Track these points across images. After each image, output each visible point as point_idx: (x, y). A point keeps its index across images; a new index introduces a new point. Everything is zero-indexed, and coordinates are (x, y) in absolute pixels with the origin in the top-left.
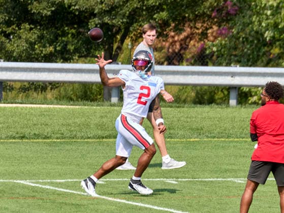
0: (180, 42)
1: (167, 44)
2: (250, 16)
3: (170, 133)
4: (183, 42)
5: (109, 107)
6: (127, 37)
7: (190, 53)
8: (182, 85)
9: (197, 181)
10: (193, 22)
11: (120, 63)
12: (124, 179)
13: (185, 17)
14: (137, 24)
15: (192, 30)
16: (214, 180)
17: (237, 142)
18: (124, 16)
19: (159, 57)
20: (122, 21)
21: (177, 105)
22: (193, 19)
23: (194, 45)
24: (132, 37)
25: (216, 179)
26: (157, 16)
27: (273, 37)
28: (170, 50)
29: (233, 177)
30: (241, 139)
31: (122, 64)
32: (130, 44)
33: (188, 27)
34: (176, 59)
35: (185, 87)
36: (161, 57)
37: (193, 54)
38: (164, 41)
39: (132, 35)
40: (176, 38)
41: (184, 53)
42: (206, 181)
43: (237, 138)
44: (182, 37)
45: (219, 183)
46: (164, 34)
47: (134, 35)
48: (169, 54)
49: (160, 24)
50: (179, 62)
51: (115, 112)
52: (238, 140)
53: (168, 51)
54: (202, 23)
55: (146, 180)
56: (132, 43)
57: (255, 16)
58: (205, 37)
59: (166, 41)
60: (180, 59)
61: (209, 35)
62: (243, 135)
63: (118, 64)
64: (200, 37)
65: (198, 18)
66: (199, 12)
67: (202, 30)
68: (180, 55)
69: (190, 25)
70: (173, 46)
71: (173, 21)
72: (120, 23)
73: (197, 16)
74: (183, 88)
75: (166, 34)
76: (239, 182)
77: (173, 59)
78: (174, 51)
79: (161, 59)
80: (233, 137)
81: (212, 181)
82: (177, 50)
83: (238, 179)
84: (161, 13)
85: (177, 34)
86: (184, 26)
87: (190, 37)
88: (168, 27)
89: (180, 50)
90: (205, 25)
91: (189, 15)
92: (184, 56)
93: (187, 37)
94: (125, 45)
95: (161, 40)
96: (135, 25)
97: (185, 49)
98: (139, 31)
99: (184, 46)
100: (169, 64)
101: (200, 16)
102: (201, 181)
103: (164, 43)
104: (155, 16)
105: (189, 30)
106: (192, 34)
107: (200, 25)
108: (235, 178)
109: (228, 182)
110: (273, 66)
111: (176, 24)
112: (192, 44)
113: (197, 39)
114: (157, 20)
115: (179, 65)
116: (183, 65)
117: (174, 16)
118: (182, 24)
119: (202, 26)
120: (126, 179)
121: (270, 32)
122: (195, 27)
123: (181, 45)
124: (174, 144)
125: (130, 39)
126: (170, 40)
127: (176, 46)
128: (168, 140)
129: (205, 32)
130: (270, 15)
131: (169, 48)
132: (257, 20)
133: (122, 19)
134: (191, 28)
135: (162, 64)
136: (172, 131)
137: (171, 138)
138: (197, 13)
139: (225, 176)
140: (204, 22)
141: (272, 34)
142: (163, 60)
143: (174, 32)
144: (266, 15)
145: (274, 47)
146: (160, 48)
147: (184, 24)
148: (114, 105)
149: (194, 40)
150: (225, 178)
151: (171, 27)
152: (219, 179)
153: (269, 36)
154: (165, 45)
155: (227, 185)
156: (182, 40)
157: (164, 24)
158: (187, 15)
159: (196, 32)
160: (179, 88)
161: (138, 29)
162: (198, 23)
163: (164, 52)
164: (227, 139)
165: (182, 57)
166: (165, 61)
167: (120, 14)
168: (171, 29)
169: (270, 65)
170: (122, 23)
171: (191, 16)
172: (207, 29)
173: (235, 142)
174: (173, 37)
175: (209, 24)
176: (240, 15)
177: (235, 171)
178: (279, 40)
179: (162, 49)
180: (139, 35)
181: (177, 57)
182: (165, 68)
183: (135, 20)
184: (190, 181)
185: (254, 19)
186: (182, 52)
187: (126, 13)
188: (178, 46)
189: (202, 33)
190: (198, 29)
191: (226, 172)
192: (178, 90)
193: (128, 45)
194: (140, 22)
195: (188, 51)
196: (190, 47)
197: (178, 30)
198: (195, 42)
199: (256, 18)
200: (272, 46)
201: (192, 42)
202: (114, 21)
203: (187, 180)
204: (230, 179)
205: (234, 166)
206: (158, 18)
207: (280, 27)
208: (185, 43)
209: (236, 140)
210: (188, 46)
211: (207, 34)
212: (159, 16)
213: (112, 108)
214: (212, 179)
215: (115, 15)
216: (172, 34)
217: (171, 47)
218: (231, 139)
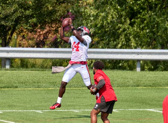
0: (43, 34)
1: (36, 36)
2: (82, 21)
3: (38, 85)
4: (45, 35)
5: (5, 71)
6: (14, 32)
7: (49, 41)
8: (45, 58)
9: (53, 111)
10: (50, 24)
11: (10, 47)
12: (13, 111)
13: (46, 21)
14: (19, 25)
15: (50, 28)
16: (62, 110)
17: (75, 89)
18: (12, 21)
19: (32, 43)
20: (11, 23)
21: (42, 70)
22: (50, 22)
23: (51, 37)
24: (17, 32)
25: (63, 110)
26: (31, 21)
27: (95, 32)
28: (38, 39)
29: (73, 109)
30: (77, 88)
31: (12, 47)
32: (16, 36)
33: (48, 27)
34: (41, 45)
35: (46, 60)
36: (33, 43)
37: (50, 41)
38: (34, 34)
39: (17, 31)
40: (41, 33)
41: (46, 41)
42: (58, 112)
43: (75, 87)
44: (44, 32)
45: (65, 112)
46: (34, 30)
47: (18, 31)
48: (37, 42)
49: (32, 25)
50: (43, 46)
51: (8, 73)
52: (76, 88)
53: (37, 40)
54: (55, 24)
55: (25, 111)
56: (17, 36)
57: (84, 21)
58: (57, 32)
59: (36, 34)
60: (44, 44)
61: (59, 31)
62: (78, 86)
63: (9, 47)
64: (54, 32)
65: (53, 22)
66: (54, 19)
67: (56, 28)
68: (44, 42)
69: (48, 25)
70: (39, 37)
71: (40, 24)
72: (10, 24)
73: (52, 20)
74: (45, 60)
75: (36, 30)
76: (76, 111)
77: (40, 44)
78: (40, 40)
79: (33, 44)
80: (73, 87)
81: (61, 111)
82: (42, 39)
83: (76, 110)
84: (33, 19)
85: (42, 30)
86: (45, 26)
87: (49, 32)
88: (37, 27)
89: (44, 39)
90: (57, 25)
91: (48, 20)
92: (46, 42)
93: (47, 32)
94: (13, 37)
95: (33, 34)
96: (18, 26)
97: (46, 39)
98: (21, 29)
99: (46, 37)
100: (38, 47)
101: (54, 21)
102: (56, 112)
103: (35, 35)
104: (29, 21)
105: (48, 28)
106: (50, 30)
107: (54, 25)
108: (74, 109)
109: (70, 111)
110: (94, 48)
111: (41, 25)
112: (50, 36)
113: (53, 33)
114: (30, 23)
115: (43, 47)
116: (45, 48)
117: (40, 21)
118: (44, 25)
119: (55, 26)
120: (14, 111)
121: (93, 29)
122: (52, 27)
123: (44, 36)
124: (40, 91)
125: (16, 33)
126: (38, 34)
127: (41, 37)
128: (37, 89)
129: (57, 29)
130: (93, 20)
131: (37, 38)
132: (85, 23)
133: (12, 22)
134: (49, 27)
135: (34, 47)
136: (39, 84)
137: (39, 88)
138: (52, 19)
139: (69, 109)
140: (56, 24)
141: (94, 31)
142: (34, 45)
143: (40, 29)
144: (91, 20)
145: (95, 38)
146: (32, 38)
147: (46, 25)
148: (7, 70)
149: (51, 34)
150: (68, 110)
151: (38, 27)
152: (65, 110)
153: (92, 31)
154: (35, 37)
155: (70, 113)
156: (44, 34)
157: (35, 25)
158: (47, 20)
159: (52, 29)
160: (43, 60)
161: (20, 28)
162: (53, 24)
163: (35, 40)
164: (69, 88)
165: (45, 43)
166: (35, 45)
167: (10, 20)
168: (39, 28)
169: (93, 47)
170: (12, 24)
171: (49, 21)
172: (58, 28)
173: (74, 90)
174: (39, 32)
175: (59, 25)
176: (76, 20)
177: (74, 106)
178: (97, 34)
179: (33, 39)
180: (21, 31)
181: (41, 43)
182: (35, 49)
183: (18, 23)
184: (50, 111)
185: (84, 22)
186: (44, 40)
187: (14, 19)
188: (42, 37)
189: (55, 30)
190: (53, 28)
191: (69, 106)
192: (42, 61)
193: (15, 37)
194: (21, 24)
195: (48, 40)
196: (49, 37)
197: (42, 28)
198: (51, 35)
199: (85, 21)
200: (94, 37)
201: (50, 35)
202: (7, 24)
203: (48, 110)
204: (71, 110)
205: (73, 103)
206: (31, 22)
207: (98, 26)
208: (46, 35)
209: (74, 88)
210: (48, 37)
211: (58, 30)
212: (32, 20)
213: (6, 71)
214: (61, 110)
215: (8, 20)
216: (39, 30)
217: (38, 38)
218: (72, 88)
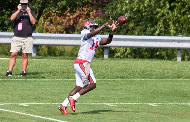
0: (73, 19)
1: (66, 21)
2: (116, 4)
3: (68, 75)
4: (75, 20)
5: (31, 59)
6: (41, 16)
7: (79, 26)
8: (75, 46)
9: (84, 105)
10: (81, 7)
11: (37, 32)
12: (40, 104)
14: (47, 8)
15: (81, 12)
16: (95, 104)
17: (109, 81)
18: (39, 3)
19: (60, 28)
20: (38, 6)
21: (72, 58)
22: (82, 5)
23: (82, 21)
24: (44, 16)
25: (96, 104)
26: (60, 4)
27: (130, 17)
28: (67, 24)
29: (106, 103)
30: (111, 79)
32: (43, 20)
33: (78, 10)
34: (71, 30)
35: (76, 47)
36: (61, 28)
37: (81, 27)
38: (63, 19)
39: (44, 15)
40: (71, 17)
41: (76, 26)
42: (90, 105)
43: (109, 78)
44: (74, 16)
45: (98, 106)
46: (63, 14)
47: (46, 15)
48: (66, 27)
49: (61, 8)
50: (73, 31)
51: (34, 62)
52: (109, 79)
53: (66, 25)
54: (87, 8)
55: (54, 104)
56: (44, 20)
57: (119, 4)
58: (89, 16)
59: (65, 19)
60: (73, 30)
61: (91, 15)
62: (112, 77)
63: (36, 33)
64: (85, 16)
65: (84, 5)
66: (85, 1)
67: (87, 12)
68: (74, 27)
69: (79, 9)
70: (69, 22)
71: (70, 7)
72: (37, 8)
73: (83, 3)
74: (75, 48)
75: (65, 14)
76: (110, 105)
77: (69, 30)
78: (69, 25)
80: (106, 78)
81: (93, 105)
82: (71, 24)
83: (110, 104)
84: (62, 2)
85: (72, 14)
86: (76, 10)
87: (80, 16)
88: (66, 10)
89: (73, 24)
90: (89, 9)
91: (79, 3)
92: (76, 28)
93: (77, 17)
94: (40, 22)
95: (62, 18)
96: (46, 9)
97: (76, 24)
98: (48, 13)
99: (76, 21)
100: (67, 33)
101: (86, 4)
102: (87, 105)
103: (63, 20)
104: (58, 4)
105: (78, 12)
106: (81, 14)
107: (86, 9)
108: (108, 103)
109: (103, 105)
110: (130, 35)
112: (81, 21)
113: (84, 18)
114: (59, 6)
115: (72, 33)
116: (75, 34)
117: (70, 4)
118: (75, 9)
119: (87, 10)
120: (41, 103)
121: (128, 14)
123: (74, 21)
124: (70, 82)
125: (43, 17)
126: (68, 18)
127: (71, 22)
128: (67, 79)
129: (89, 13)
130: (128, 3)
131: (66, 23)
132: (120, 6)
133: (38, 5)
134: (80, 11)
135: (62, 33)
136: (69, 74)
137: (69, 78)
138: (84, 2)
139: (102, 102)
140: (88, 7)
141: (129, 15)
142: (63, 30)
144: (126, 3)
145: (131, 23)
146: (61, 23)
147: (76, 8)
148: (33, 58)
150: (101, 103)
151: (68, 10)
152: (98, 104)
153: (127, 16)
155: (103, 107)
156: (74, 18)
157: (64, 9)
158: (78, 3)
159: (83, 13)
160: (73, 48)
161: (48, 11)
162: (85, 8)
163: (64, 26)
164: (103, 79)
165: (75, 29)
166: (64, 31)
167: (37, 2)
168: (68, 11)
169: (128, 34)
170: (38, 7)
171: (80, 4)
172: (90, 12)
173: (108, 81)
174: (69, 16)
175: (91, 8)
176: (110, 3)
177: (108, 99)
178: (133, 19)
179: (62, 24)
180: (48, 15)
181: (71, 29)
182: (65, 35)
183: (46, 6)
184: (80, 105)
185: (118, 6)
187: (41, 2)
188: (72, 22)
189: (87, 14)
190: (84, 11)
191: (102, 99)
193: (42, 21)
194: (49, 7)
195: (78, 25)
196: (79, 22)
197: (72, 12)
198: (82, 19)
199: (120, 5)
200: (130, 22)
201: (81, 20)
202: (33, 7)
203: (79, 104)
204: (105, 104)
205: (107, 95)
206: (60, 5)
207: (134, 10)
208: (76, 20)
209: (108, 79)
210: (78, 22)
211: (89, 15)
212: (61, 3)
213: (33, 59)
214: (94, 104)
215: (34, 3)
216: (69, 14)
217: (68, 22)
218: (105, 79)
